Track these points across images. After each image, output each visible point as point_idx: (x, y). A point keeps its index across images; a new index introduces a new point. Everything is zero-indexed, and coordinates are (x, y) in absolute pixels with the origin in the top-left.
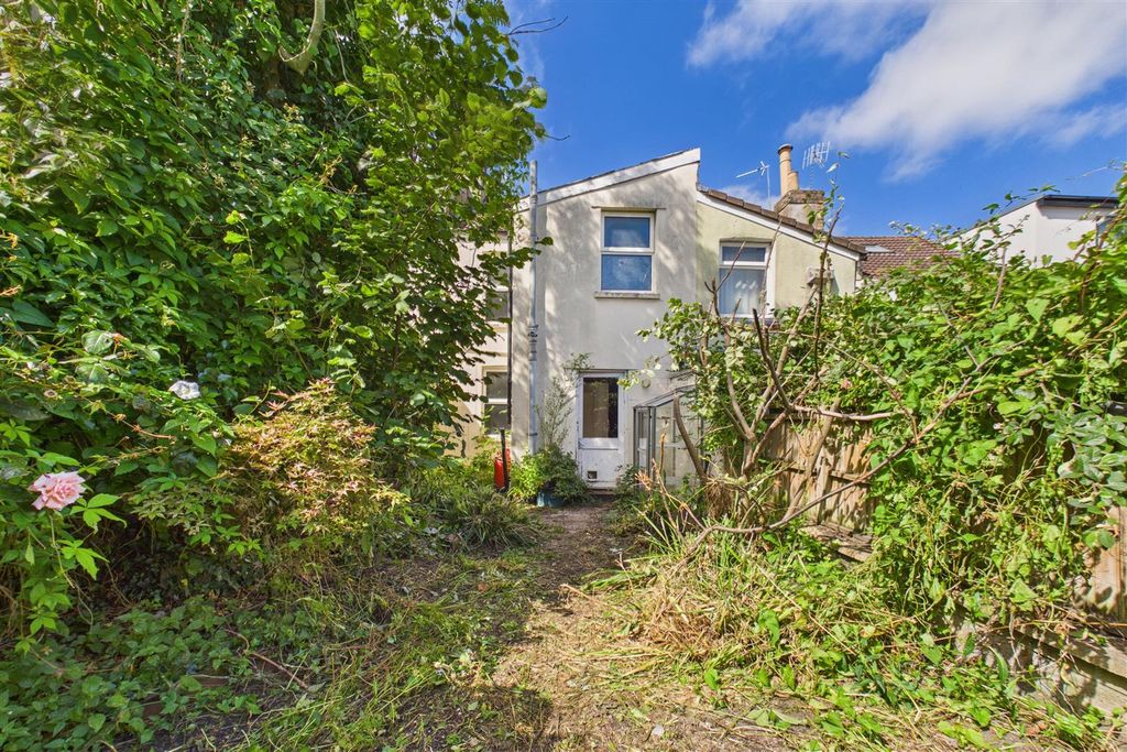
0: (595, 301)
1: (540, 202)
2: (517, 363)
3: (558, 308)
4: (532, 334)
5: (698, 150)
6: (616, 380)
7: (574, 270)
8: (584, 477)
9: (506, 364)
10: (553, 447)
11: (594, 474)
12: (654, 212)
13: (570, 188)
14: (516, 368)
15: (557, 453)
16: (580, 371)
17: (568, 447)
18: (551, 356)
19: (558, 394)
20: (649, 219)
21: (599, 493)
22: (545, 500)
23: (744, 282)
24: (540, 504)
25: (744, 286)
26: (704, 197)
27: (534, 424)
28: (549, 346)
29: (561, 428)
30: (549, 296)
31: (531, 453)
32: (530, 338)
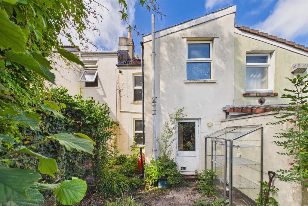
0: (184, 84)
1: (156, 37)
2: (147, 116)
3: (166, 89)
4: (154, 102)
5: (235, 6)
6: (194, 123)
7: (174, 69)
8: (180, 170)
9: (142, 117)
10: (165, 156)
11: (184, 168)
12: (212, 40)
13: (172, 29)
14: (147, 119)
15: (167, 160)
16: (178, 119)
17: (172, 156)
18: (163, 113)
19: (168, 131)
20: (209, 44)
21: (187, 178)
22: (162, 185)
23: (254, 75)
24: (160, 186)
25: (255, 76)
26: (238, 30)
27: (156, 146)
28: (162, 108)
29: (169, 148)
30: (162, 83)
31: (154, 160)
32: (153, 104)
